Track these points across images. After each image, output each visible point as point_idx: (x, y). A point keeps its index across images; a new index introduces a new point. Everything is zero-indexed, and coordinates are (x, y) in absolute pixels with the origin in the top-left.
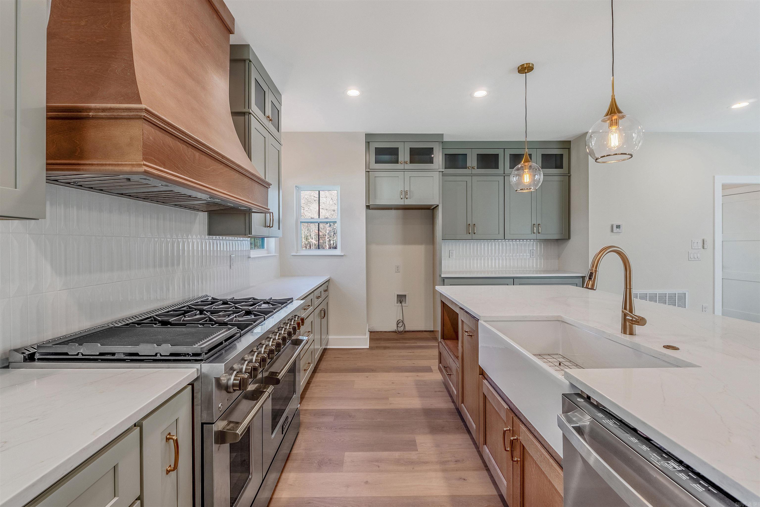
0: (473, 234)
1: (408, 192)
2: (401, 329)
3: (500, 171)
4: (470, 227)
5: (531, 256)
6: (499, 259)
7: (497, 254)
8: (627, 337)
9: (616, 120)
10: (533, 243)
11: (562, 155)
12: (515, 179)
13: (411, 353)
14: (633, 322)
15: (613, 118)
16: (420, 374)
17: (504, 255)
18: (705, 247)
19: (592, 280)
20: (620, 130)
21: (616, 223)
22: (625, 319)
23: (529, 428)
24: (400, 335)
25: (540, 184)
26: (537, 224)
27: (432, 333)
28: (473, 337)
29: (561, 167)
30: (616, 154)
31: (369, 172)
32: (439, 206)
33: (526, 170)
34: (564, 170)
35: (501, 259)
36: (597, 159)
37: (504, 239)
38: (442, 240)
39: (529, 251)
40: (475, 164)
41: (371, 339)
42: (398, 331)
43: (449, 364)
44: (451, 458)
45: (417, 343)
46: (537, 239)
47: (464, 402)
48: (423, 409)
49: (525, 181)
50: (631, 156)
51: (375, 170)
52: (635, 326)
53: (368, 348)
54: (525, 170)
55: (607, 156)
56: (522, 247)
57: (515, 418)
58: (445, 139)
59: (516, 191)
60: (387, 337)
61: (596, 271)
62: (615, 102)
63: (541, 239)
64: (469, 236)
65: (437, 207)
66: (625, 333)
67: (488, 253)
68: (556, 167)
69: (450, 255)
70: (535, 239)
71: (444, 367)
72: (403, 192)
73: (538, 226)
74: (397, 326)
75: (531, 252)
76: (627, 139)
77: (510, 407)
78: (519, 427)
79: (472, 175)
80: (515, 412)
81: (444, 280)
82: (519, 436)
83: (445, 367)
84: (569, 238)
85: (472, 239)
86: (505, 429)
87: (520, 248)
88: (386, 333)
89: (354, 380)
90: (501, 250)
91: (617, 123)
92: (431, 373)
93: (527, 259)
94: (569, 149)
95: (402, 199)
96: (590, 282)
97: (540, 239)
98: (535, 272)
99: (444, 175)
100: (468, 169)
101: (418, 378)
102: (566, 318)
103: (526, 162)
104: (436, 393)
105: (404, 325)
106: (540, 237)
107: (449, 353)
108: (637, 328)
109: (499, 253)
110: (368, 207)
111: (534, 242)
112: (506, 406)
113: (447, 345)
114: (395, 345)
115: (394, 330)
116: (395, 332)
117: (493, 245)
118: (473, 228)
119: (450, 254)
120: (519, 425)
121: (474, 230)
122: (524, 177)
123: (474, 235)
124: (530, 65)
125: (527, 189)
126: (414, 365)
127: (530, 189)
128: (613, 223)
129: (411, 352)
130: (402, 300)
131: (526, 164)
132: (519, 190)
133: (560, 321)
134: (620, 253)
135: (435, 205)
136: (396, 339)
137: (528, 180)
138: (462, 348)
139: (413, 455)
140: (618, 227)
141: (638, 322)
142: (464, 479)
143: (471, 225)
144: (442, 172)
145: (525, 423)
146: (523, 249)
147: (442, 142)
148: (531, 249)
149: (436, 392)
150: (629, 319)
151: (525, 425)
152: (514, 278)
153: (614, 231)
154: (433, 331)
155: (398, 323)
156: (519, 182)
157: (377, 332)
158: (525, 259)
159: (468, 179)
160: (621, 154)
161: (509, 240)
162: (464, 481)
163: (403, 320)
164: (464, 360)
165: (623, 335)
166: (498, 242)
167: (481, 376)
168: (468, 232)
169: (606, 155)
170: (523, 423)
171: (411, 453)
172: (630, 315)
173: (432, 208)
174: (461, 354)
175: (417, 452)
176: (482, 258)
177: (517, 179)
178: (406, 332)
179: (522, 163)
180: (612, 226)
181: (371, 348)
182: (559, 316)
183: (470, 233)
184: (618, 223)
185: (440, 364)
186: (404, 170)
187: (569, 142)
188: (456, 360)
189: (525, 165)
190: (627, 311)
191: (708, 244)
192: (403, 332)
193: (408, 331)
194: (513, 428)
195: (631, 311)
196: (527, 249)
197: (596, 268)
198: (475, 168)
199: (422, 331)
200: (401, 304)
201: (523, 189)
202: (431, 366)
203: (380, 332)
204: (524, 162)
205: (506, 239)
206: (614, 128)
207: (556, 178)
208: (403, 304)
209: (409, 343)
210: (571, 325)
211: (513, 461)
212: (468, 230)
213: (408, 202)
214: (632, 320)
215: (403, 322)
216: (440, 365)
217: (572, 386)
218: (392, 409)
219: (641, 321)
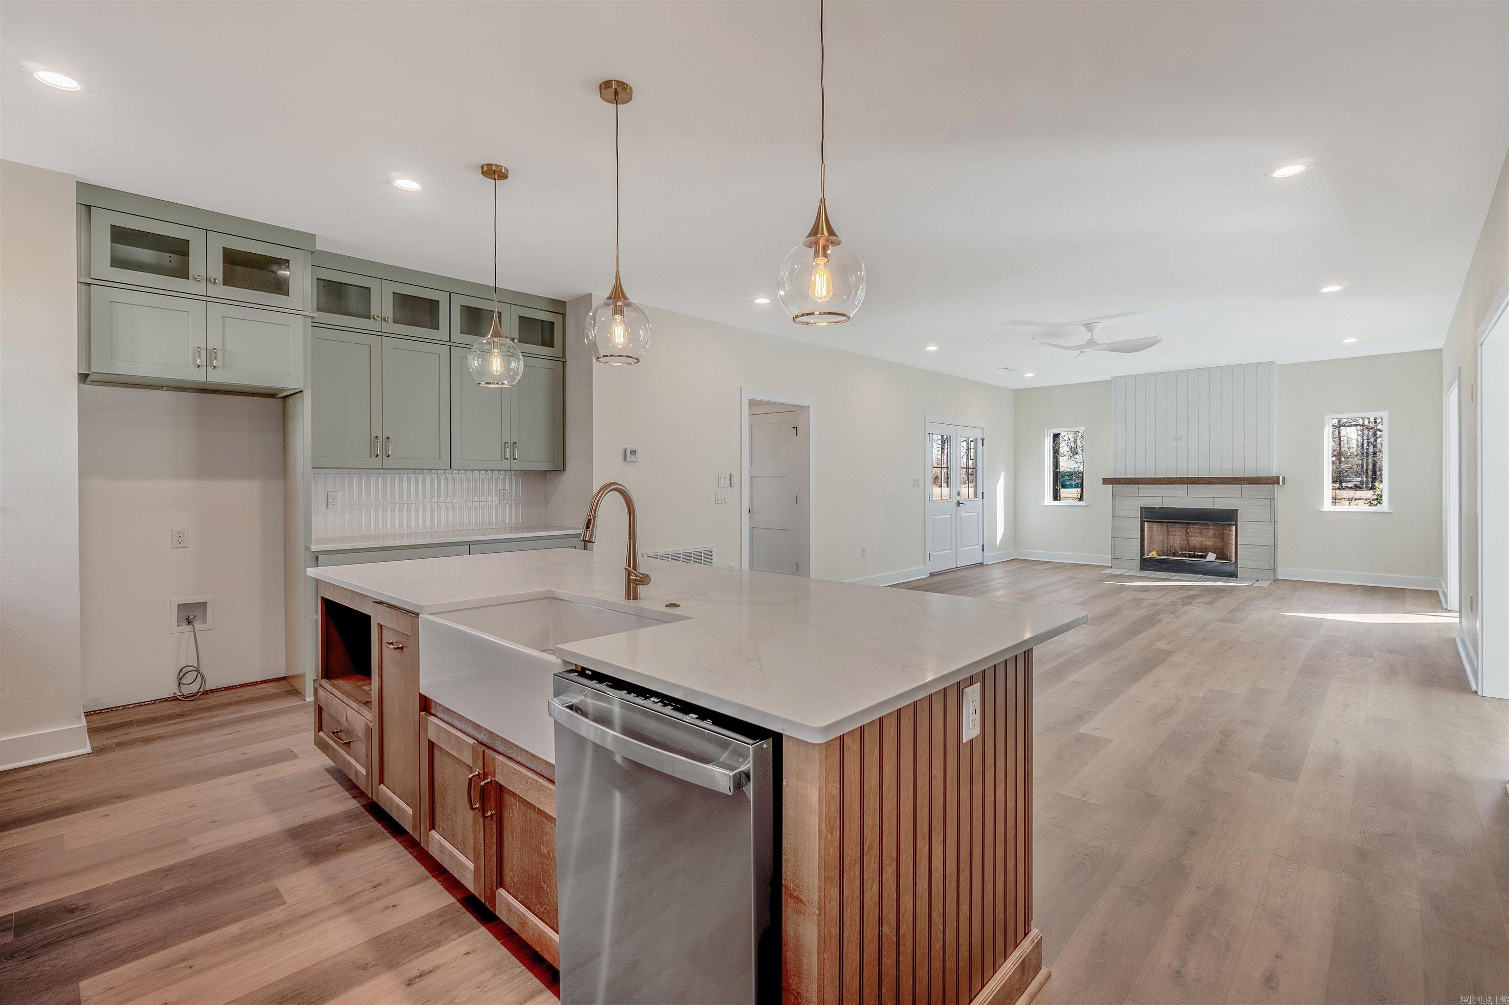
0: (385, 458)
1: (220, 354)
2: (194, 688)
3: (442, 334)
4: (377, 442)
5: (501, 502)
6: (439, 509)
7: (435, 499)
8: (632, 602)
9: (621, 308)
10: (504, 478)
11: (552, 324)
12: (476, 362)
13: (231, 734)
14: (637, 583)
15: (618, 304)
16: (265, 770)
17: (449, 499)
18: (732, 485)
19: (590, 529)
20: (625, 322)
21: (630, 447)
22: (629, 581)
23: (509, 756)
24: (192, 703)
25: (518, 378)
26: (512, 442)
27: (283, 682)
28: (405, 649)
29: (551, 345)
30: (621, 356)
31: (89, 284)
32: (304, 392)
33: (496, 351)
34: (556, 351)
35: (443, 509)
36: (598, 358)
37: (451, 468)
38: (312, 468)
39: (497, 492)
40: (389, 312)
41: (93, 731)
42: (183, 695)
43: (345, 723)
44: (363, 886)
45: (244, 711)
46: (511, 470)
47: (386, 779)
48: (286, 831)
49: (494, 369)
50: (637, 361)
51: (103, 283)
52: (640, 587)
53: (89, 754)
54: (494, 349)
55: (611, 356)
56: (485, 485)
57: (487, 751)
58: (319, 247)
59: (479, 384)
60: (147, 716)
61: (595, 517)
62: (620, 283)
63: (518, 470)
64: (377, 463)
65: (298, 395)
66: (629, 598)
67: (417, 497)
68: (543, 344)
69: (329, 503)
70: (509, 470)
71: (333, 733)
72: (203, 352)
73: (513, 447)
74: (180, 683)
75: (501, 494)
76: (632, 337)
77: (477, 741)
78: (494, 759)
79: (382, 334)
80: (487, 745)
81: (317, 558)
82: (495, 776)
83: (335, 732)
84: (564, 469)
85: (383, 469)
86: (470, 776)
87: (481, 486)
88: (143, 707)
89: (61, 833)
90: (443, 491)
91: (621, 313)
92: (294, 761)
93: (494, 506)
94: (564, 315)
95: (199, 367)
96: (588, 532)
97: (516, 470)
98: (507, 531)
99: (316, 325)
100: (373, 320)
101: (260, 779)
102: (559, 592)
103: (495, 337)
104: (312, 793)
105: (203, 677)
106: (516, 466)
107: (344, 701)
108: (641, 589)
109: (439, 496)
110: (84, 378)
111: (507, 476)
112: (471, 741)
113: (338, 688)
114: (179, 727)
115: (170, 694)
116: (173, 700)
117: (428, 480)
118: (386, 446)
119: (330, 500)
120: (494, 757)
121: (387, 449)
122: (492, 361)
123: (387, 459)
124: (502, 169)
125: (497, 383)
126: (245, 757)
127: (502, 384)
128: (626, 447)
129: (230, 732)
130: (195, 616)
131: (495, 340)
132: (483, 383)
133: (552, 598)
134: (622, 491)
135: (290, 389)
136: (179, 715)
137: (499, 368)
138: (380, 679)
139: (278, 914)
140: (633, 452)
141: (642, 581)
142: (394, 906)
143: (380, 437)
144: (313, 318)
145: (502, 752)
146: (485, 487)
147: (312, 252)
148: (500, 488)
149: (311, 791)
150: (633, 579)
151: (502, 754)
152: (469, 544)
153: (628, 459)
154: (284, 678)
155: (181, 675)
156: (484, 370)
157: (111, 710)
158: (489, 508)
159: (375, 341)
160: (627, 356)
161: (459, 470)
162: (394, 908)
163: (198, 665)
164: (385, 699)
165: (627, 601)
166: (436, 475)
167: (423, 713)
168: (372, 453)
169: (609, 354)
170: (499, 753)
171: (270, 912)
172: (634, 574)
173: (284, 394)
174: (377, 691)
175: (286, 906)
176: (405, 508)
177: (480, 363)
178: (206, 693)
179: (489, 336)
180: (625, 451)
181: (98, 751)
182: (547, 591)
183: (377, 456)
184: (633, 447)
185: (319, 732)
186: (206, 299)
187: (563, 304)
188: (364, 710)
189: (494, 342)
190: (630, 568)
191: (736, 480)
192: (200, 694)
193: (212, 691)
194: (484, 770)
195: (635, 568)
196: (494, 487)
197: (595, 513)
198: (388, 321)
199: (255, 684)
200: (190, 627)
201: (490, 383)
202: (292, 748)
203: (121, 708)
204: (492, 336)
205: (454, 470)
206: (618, 317)
207: (544, 363)
208: (198, 626)
209: (222, 715)
210: (564, 600)
211: (485, 817)
212: (374, 449)
213: (217, 377)
214: (636, 579)
215: (198, 670)
216: (321, 733)
217: (566, 662)
218: (201, 857)
219: (644, 580)
